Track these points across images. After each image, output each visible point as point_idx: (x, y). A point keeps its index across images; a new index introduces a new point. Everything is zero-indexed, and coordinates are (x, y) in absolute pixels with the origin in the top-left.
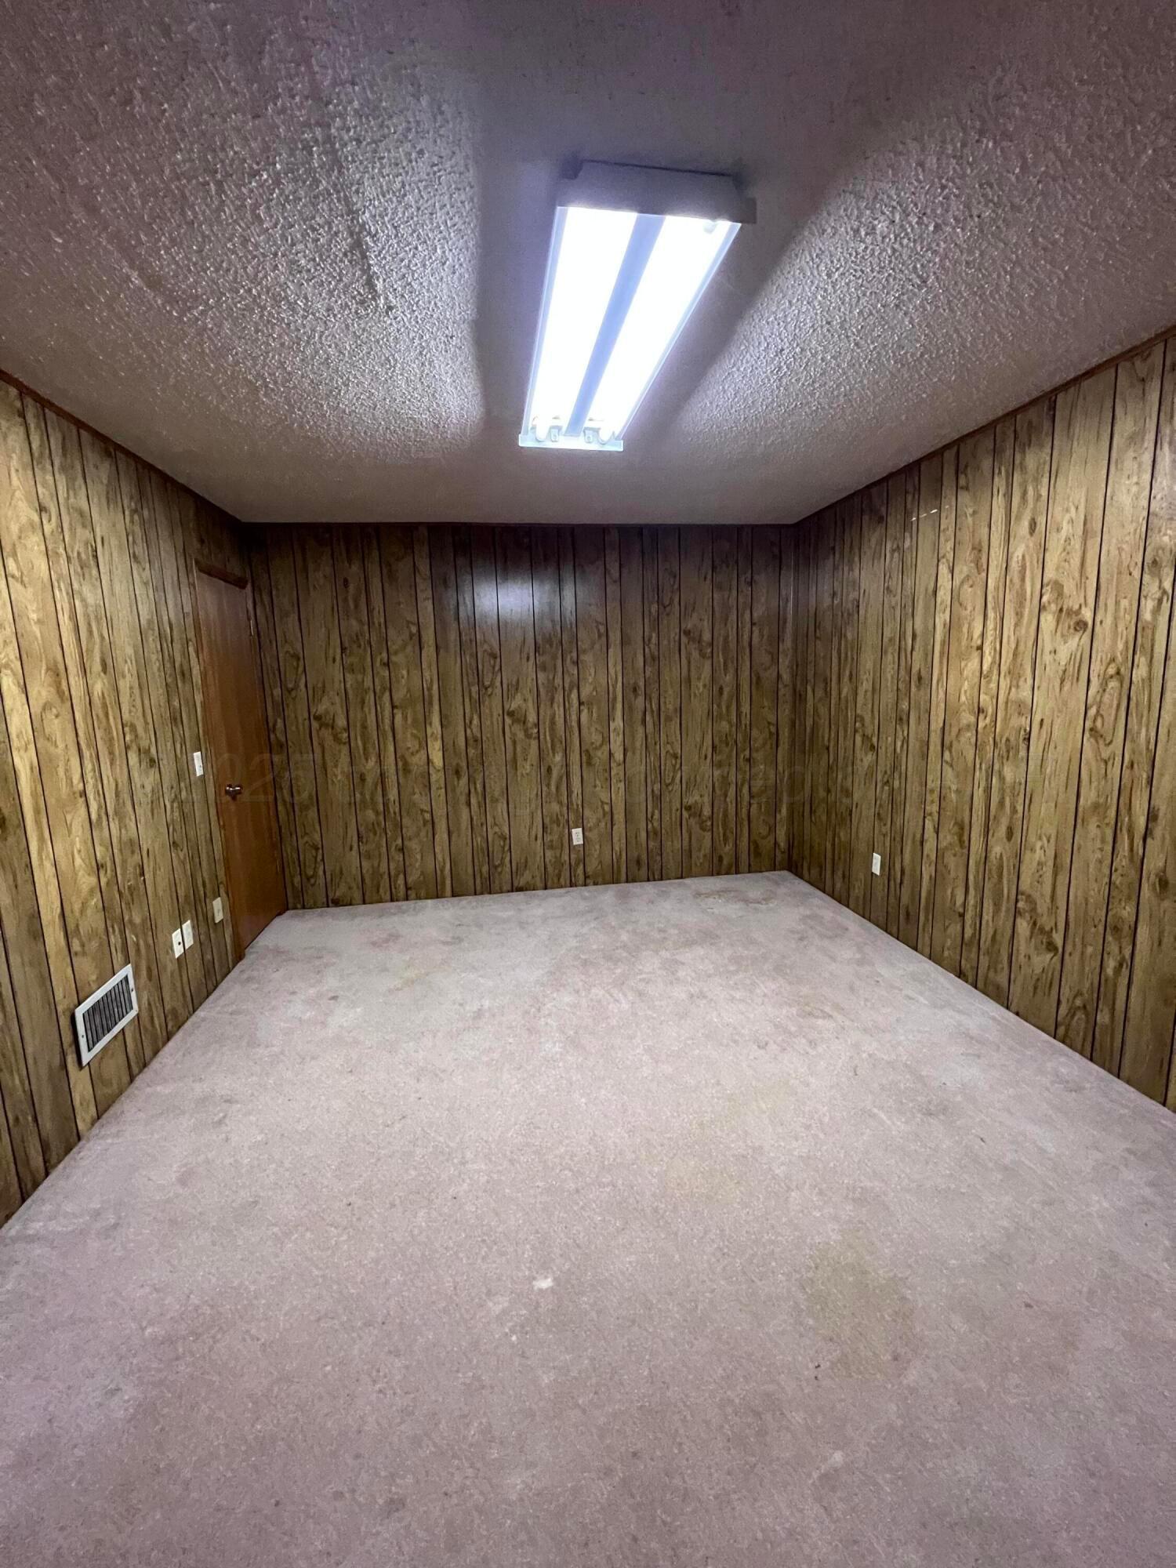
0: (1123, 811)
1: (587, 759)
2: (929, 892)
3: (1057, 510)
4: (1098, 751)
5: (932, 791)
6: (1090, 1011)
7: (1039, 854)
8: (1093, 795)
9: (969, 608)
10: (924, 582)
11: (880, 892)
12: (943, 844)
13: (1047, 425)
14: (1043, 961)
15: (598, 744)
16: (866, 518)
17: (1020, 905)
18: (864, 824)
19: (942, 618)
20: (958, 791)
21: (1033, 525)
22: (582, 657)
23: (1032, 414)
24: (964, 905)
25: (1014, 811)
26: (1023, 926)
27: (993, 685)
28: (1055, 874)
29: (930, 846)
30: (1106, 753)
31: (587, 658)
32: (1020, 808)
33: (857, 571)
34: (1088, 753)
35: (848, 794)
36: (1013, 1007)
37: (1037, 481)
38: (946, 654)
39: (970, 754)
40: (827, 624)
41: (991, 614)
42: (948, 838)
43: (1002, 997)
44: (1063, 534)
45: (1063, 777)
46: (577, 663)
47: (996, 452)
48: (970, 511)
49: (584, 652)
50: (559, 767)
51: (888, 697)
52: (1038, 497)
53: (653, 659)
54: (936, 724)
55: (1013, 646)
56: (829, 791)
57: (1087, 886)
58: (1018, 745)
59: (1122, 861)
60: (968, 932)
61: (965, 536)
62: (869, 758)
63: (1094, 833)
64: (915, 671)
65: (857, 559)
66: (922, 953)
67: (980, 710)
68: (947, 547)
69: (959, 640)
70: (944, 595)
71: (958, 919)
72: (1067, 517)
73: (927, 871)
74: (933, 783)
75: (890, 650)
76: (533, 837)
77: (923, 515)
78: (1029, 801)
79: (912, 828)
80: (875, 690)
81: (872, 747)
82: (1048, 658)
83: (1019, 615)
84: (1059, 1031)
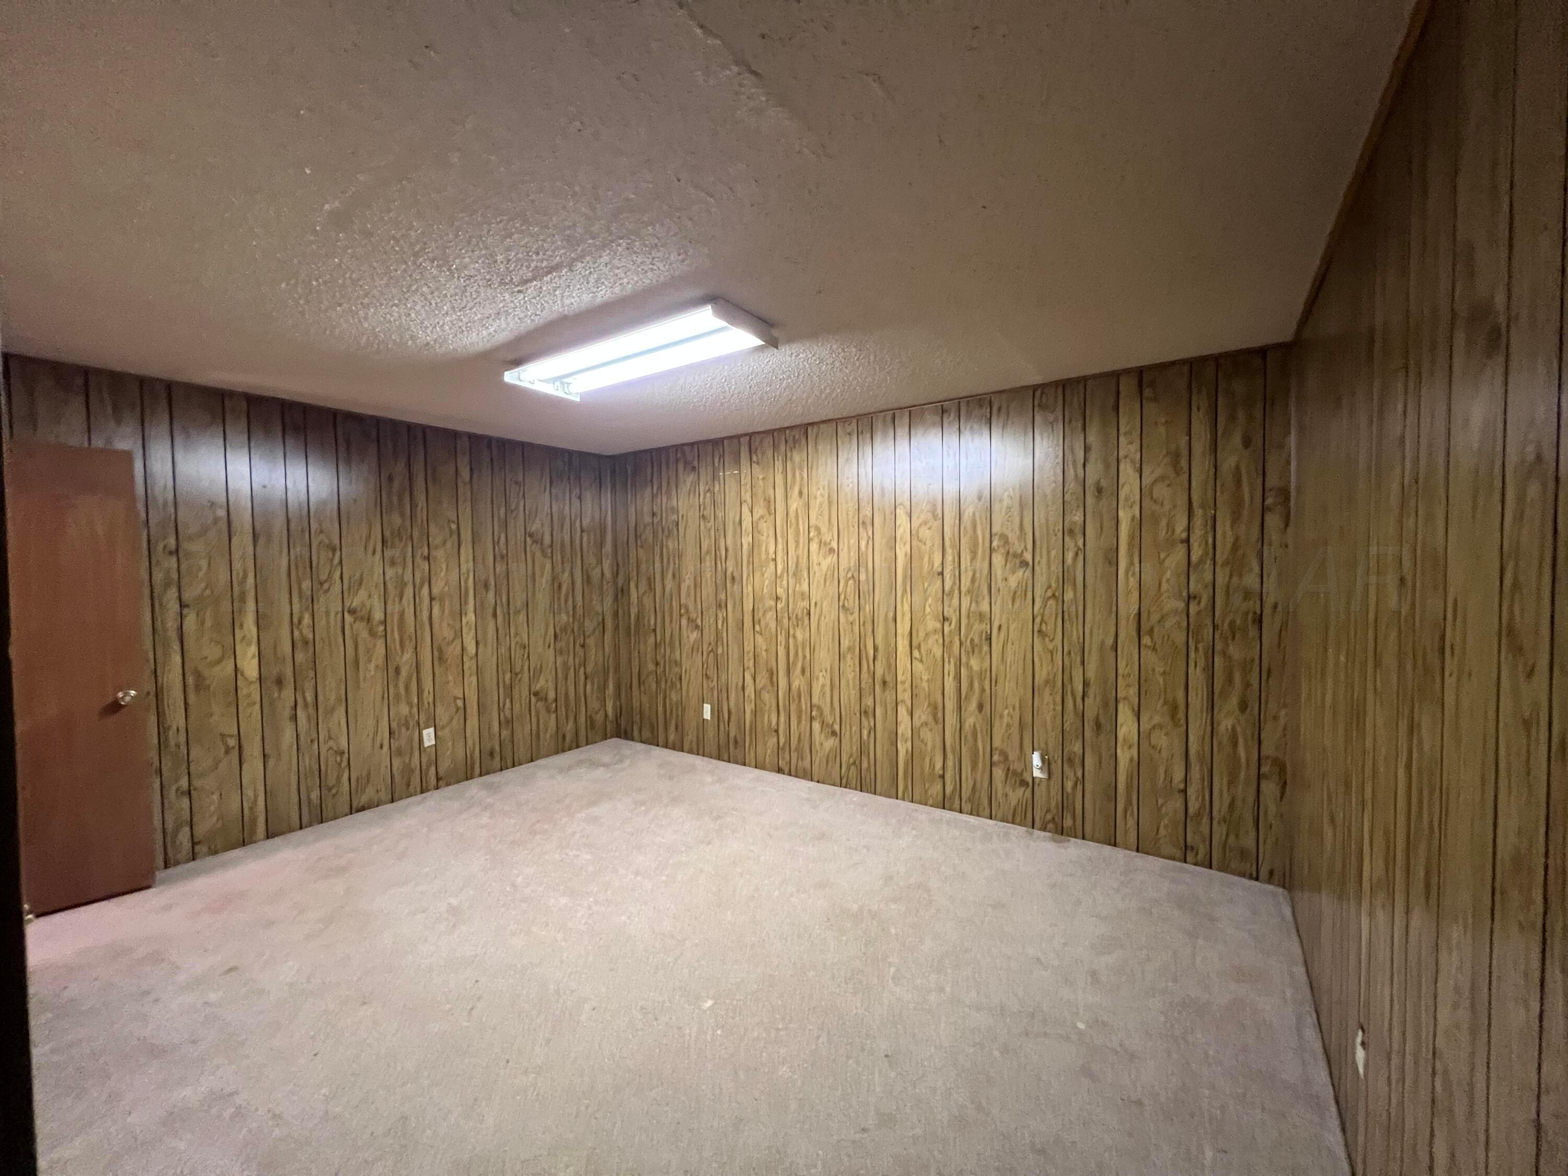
0: (862, 648)
1: (440, 657)
2: (751, 722)
3: (813, 489)
4: (847, 619)
5: (748, 653)
6: (857, 764)
7: (822, 680)
8: (847, 642)
9: (765, 534)
10: (732, 515)
11: (711, 733)
12: (759, 687)
13: (804, 441)
14: (830, 743)
15: (451, 639)
16: (681, 466)
17: (813, 713)
18: (692, 684)
19: (747, 540)
20: (766, 650)
21: (801, 493)
22: (433, 553)
23: (796, 432)
24: (778, 724)
25: (805, 657)
26: (816, 726)
27: (785, 583)
28: (832, 690)
29: (750, 690)
30: (851, 619)
31: (439, 554)
32: (808, 655)
33: (675, 500)
34: (842, 619)
35: (678, 664)
36: (815, 778)
37: (801, 469)
38: (751, 562)
39: (773, 625)
40: (648, 535)
41: (780, 540)
42: (762, 680)
43: (808, 775)
44: (818, 500)
45: (831, 633)
46: (428, 558)
47: (775, 447)
48: (761, 477)
49: (436, 547)
50: (407, 667)
51: (708, 590)
52: (802, 478)
53: (502, 557)
54: (748, 607)
55: (795, 560)
56: (657, 664)
57: (849, 694)
58: (803, 617)
59: (865, 675)
60: (782, 740)
61: (759, 491)
62: (694, 635)
63: (850, 662)
64: (729, 573)
65: (674, 492)
66: (750, 766)
67: (777, 598)
68: (747, 497)
69: (760, 554)
70: (747, 524)
71: (775, 734)
72: (819, 492)
73: (749, 708)
74: (749, 647)
75: (708, 558)
76: (378, 745)
77: (727, 473)
78: (812, 650)
79: (735, 680)
80: (697, 585)
81: (697, 627)
82: (816, 568)
83: (797, 542)
84: (844, 783)
